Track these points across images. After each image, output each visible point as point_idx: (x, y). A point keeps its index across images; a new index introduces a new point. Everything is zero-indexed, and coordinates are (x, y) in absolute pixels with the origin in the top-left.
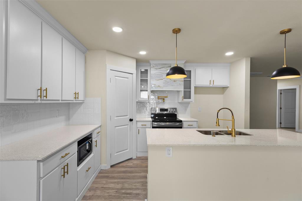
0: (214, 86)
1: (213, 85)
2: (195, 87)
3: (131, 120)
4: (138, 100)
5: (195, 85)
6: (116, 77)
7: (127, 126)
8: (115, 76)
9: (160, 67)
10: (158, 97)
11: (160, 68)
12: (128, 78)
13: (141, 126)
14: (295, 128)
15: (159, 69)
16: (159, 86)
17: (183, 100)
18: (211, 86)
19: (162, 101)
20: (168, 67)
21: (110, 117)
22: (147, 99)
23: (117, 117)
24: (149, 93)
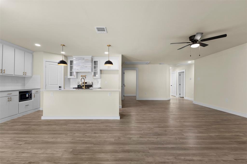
1: (110, 69)
3: (60, 87)
5: (100, 69)
6: (50, 65)
10: (81, 76)
11: (78, 60)
17: (93, 77)
20: (83, 59)
21: (46, 85)
22: (73, 77)
23: (50, 85)
24: (75, 74)
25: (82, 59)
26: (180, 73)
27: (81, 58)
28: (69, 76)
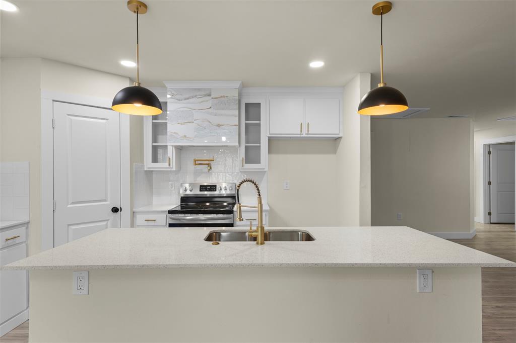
0: (309, 136)
1: (308, 134)
2: (270, 140)
3: (115, 210)
4: (148, 168)
5: (270, 134)
6: (70, 117)
7: (104, 223)
8: (69, 115)
9: (187, 96)
10: (195, 161)
11: (188, 99)
12: (107, 119)
13: (146, 223)
14: (514, 223)
15: (185, 99)
16: (185, 136)
17: (243, 166)
18: (304, 135)
19: (206, 170)
20: (205, 95)
21: (54, 204)
22: (166, 165)
23: (73, 203)
24: (171, 152)
25: (203, 93)
26: (489, 145)
27: (199, 90)
28: (148, 164)
